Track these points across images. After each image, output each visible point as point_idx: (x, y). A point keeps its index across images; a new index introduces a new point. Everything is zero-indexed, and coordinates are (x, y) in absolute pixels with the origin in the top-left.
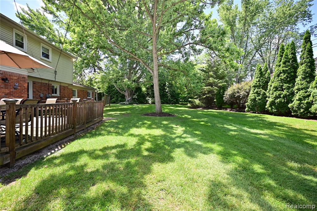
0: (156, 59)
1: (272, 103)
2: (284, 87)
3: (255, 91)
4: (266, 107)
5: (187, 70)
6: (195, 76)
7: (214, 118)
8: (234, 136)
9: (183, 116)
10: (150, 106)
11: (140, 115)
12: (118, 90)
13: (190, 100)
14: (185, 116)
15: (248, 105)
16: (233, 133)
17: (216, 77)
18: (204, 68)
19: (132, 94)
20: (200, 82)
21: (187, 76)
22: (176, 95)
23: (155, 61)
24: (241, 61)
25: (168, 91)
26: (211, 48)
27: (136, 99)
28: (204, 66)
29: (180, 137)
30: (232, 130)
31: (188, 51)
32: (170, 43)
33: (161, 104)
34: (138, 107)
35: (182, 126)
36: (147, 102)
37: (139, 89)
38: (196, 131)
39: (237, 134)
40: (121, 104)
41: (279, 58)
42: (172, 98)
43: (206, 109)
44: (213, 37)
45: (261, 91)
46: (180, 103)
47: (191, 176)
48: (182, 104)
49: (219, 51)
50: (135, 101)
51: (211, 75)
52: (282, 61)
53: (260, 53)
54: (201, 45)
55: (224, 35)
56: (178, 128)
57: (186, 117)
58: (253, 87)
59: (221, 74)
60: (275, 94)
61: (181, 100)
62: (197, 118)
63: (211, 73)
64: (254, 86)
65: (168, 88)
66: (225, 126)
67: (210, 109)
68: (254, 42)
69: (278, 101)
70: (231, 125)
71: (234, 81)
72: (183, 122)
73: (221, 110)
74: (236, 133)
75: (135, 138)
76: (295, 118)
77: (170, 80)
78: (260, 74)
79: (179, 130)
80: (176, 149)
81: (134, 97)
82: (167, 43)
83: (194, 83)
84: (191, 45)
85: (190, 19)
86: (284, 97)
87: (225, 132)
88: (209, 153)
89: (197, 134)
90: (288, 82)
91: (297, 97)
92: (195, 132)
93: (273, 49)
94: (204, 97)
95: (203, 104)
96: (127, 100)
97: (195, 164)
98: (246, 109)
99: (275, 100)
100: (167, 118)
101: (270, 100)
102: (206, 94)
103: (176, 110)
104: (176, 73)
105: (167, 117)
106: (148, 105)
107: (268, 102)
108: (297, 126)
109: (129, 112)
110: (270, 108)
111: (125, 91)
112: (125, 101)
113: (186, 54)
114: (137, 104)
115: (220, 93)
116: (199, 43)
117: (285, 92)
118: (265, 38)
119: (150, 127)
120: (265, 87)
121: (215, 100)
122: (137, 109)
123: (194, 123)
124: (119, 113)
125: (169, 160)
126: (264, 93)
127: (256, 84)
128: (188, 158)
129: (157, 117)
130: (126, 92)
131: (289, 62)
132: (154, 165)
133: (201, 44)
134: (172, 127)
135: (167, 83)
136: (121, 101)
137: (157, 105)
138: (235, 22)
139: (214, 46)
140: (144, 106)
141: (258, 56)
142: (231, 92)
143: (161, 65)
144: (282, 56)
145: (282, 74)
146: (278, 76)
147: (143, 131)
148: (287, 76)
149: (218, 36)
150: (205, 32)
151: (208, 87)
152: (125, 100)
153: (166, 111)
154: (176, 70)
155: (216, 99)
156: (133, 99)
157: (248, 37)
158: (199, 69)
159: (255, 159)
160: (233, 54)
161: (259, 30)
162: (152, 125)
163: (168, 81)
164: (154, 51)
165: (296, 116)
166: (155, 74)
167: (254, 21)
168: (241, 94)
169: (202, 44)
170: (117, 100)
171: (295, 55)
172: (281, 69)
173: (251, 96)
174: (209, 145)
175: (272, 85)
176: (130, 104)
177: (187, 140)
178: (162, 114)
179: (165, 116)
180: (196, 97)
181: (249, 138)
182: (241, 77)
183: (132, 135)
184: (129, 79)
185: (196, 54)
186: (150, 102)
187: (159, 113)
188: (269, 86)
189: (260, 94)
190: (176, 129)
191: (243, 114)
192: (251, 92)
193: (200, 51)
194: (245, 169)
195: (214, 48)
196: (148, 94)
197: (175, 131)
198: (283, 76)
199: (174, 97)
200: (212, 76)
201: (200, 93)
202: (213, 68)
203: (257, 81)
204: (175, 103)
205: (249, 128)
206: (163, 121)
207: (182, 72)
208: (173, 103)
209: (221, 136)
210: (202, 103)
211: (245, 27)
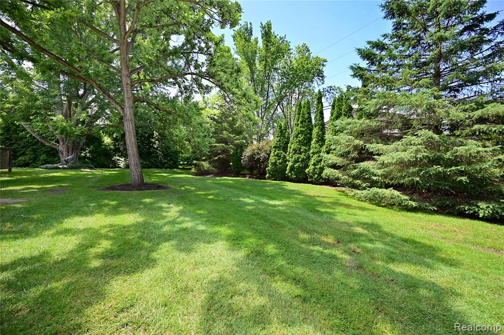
0: (129, 86)
1: (292, 168)
2: (302, 150)
3: (276, 153)
4: (287, 172)
5: (188, 115)
6: (201, 125)
7: (228, 189)
8: (250, 211)
9: (183, 188)
10: (121, 172)
11: (96, 189)
12: (38, 137)
13: (195, 162)
14: (187, 187)
15: (268, 170)
16: (250, 208)
17: (232, 131)
18: (215, 115)
19: (75, 147)
20: (209, 135)
21: (188, 124)
22: (172, 154)
23: (127, 91)
24: (263, 114)
25: (158, 147)
26: (222, 87)
27: (88, 158)
28: (216, 113)
29: (173, 222)
30: (248, 204)
31: (189, 84)
32: (155, 64)
33: (143, 168)
34: (93, 174)
35: (178, 204)
36: (115, 165)
37: (93, 140)
38: (200, 209)
39: (254, 209)
40: (46, 168)
41: (297, 116)
42: (165, 159)
43: (219, 177)
44: (225, 72)
45: (281, 153)
46: (180, 167)
47: (184, 284)
48: (183, 169)
49: (233, 94)
50: (86, 163)
51: (225, 127)
52: (300, 120)
53: (282, 107)
54: (208, 80)
55: (239, 73)
56: (172, 208)
57: (187, 189)
58: (273, 148)
59: (238, 128)
60: (294, 158)
61: (181, 163)
62: (204, 190)
63: (225, 124)
64: (275, 147)
65: (157, 142)
66: (242, 199)
67: (223, 176)
68: (275, 91)
69: (297, 165)
70: (249, 197)
71: (255, 139)
72: (182, 197)
73: (239, 177)
74: (253, 207)
75: (74, 237)
76: (310, 185)
77: (160, 129)
78: (280, 132)
79: (173, 211)
80: (163, 243)
81: (83, 154)
82: (150, 62)
83: (199, 137)
84: (194, 76)
85: (190, 34)
86: (302, 161)
87: (240, 207)
88: (217, 241)
89: (201, 214)
90: (305, 145)
91: (312, 162)
92: (198, 212)
93: (294, 105)
94: (216, 158)
95: (214, 169)
96: (62, 159)
97: (192, 263)
98: (267, 175)
99: (294, 164)
100: (152, 193)
101: (290, 164)
102: (219, 154)
103: (171, 179)
104: (171, 117)
105: (153, 191)
106: (115, 171)
107: (288, 166)
108: (312, 193)
109: (67, 185)
110: (290, 174)
111: (58, 142)
112: (59, 163)
113: (185, 88)
114: (91, 168)
115: (237, 153)
116: (206, 76)
117: (302, 156)
118: (286, 90)
119: (115, 211)
120: (285, 149)
121: (231, 164)
122: (90, 178)
123: (199, 197)
124: (38, 189)
125: (148, 266)
126: (284, 155)
127: (277, 144)
128: (183, 255)
129: (133, 192)
130: (61, 143)
131: (305, 122)
132: (113, 283)
133: (208, 78)
134: (161, 208)
135: (156, 134)
136: (46, 162)
137: (134, 170)
138: (254, 61)
139: (226, 85)
140: (107, 172)
141: (280, 110)
142: (250, 153)
143: (140, 99)
144: (299, 114)
145: (300, 135)
146: (297, 137)
147: (98, 221)
148: (304, 138)
149: (232, 74)
150: (214, 62)
151: (221, 144)
152: (59, 159)
153: (153, 180)
154: (169, 113)
155: (232, 162)
156: (80, 158)
157: (269, 85)
158: (209, 117)
159: (270, 238)
160: (251, 102)
161: (280, 78)
162: (120, 207)
163: (156, 129)
164: (124, 72)
165: (312, 183)
166: (128, 113)
167: (276, 66)
168: (262, 156)
169: (210, 80)
170: (35, 159)
171: (310, 115)
172: (299, 129)
173: (272, 159)
174: (217, 229)
175: (292, 146)
176: (71, 168)
177: (184, 225)
178: (143, 186)
179: (150, 189)
180: (204, 158)
181: (266, 212)
182: (262, 134)
183: (67, 232)
184: (68, 116)
185: (202, 92)
186: (122, 165)
187: (139, 185)
188: (289, 148)
189: (280, 156)
190: (168, 210)
191: (263, 182)
192: (272, 154)
193: (208, 89)
194: (258, 253)
195: (227, 88)
196: (117, 150)
197: (164, 214)
198: (301, 137)
199: (170, 156)
200: (226, 129)
201: (209, 152)
202: (226, 117)
203: (278, 140)
204: (171, 167)
205: (268, 200)
206: (145, 198)
207: (179, 116)
208: (167, 168)
209: (235, 213)
210: (214, 167)
211: (266, 70)
